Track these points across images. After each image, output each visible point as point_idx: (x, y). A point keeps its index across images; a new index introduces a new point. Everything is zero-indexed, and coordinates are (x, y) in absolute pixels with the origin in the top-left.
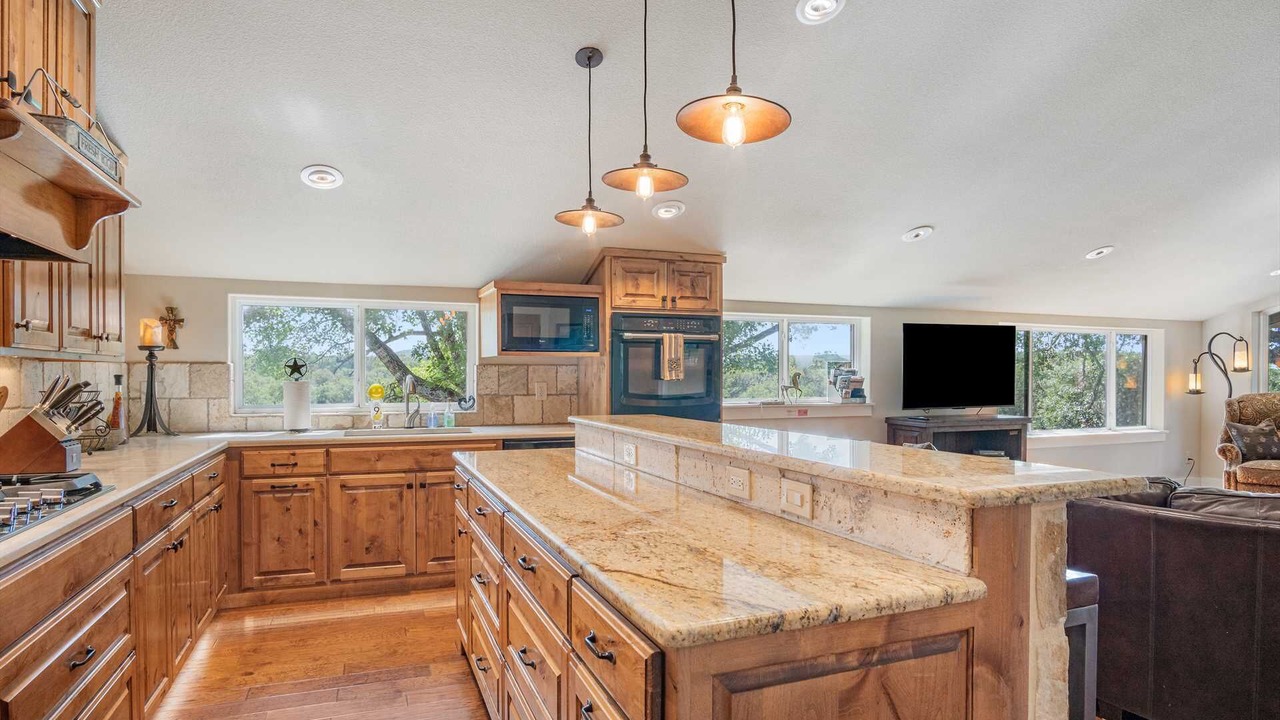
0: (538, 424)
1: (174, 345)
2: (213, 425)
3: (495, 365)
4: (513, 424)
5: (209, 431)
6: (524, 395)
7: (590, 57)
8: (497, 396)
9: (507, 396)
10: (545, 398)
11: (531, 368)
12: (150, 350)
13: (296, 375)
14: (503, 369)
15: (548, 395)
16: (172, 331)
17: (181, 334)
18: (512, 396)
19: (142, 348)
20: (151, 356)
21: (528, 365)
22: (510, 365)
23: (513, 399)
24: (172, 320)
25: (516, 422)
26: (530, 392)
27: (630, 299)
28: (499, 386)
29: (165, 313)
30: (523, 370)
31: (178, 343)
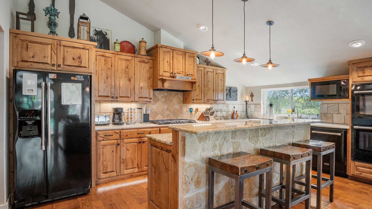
0: (343, 124)
1: (252, 100)
2: (258, 117)
3: (326, 104)
4: (333, 123)
5: (257, 119)
6: (337, 114)
7: (270, 23)
8: (327, 114)
9: (330, 114)
10: (345, 115)
11: (340, 105)
12: (246, 102)
13: (271, 107)
14: (329, 105)
15: (347, 114)
16: (252, 98)
17: (254, 98)
18: (333, 114)
19: (245, 101)
20: (246, 103)
21: (339, 104)
22: (332, 104)
23: (333, 115)
24: (252, 96)
25: (334, 122)
26: (339, 113)
27: (360, 78)
28: (328, 110)
29: (251, 94)
30: (337, 105)
31: (253, 100)
